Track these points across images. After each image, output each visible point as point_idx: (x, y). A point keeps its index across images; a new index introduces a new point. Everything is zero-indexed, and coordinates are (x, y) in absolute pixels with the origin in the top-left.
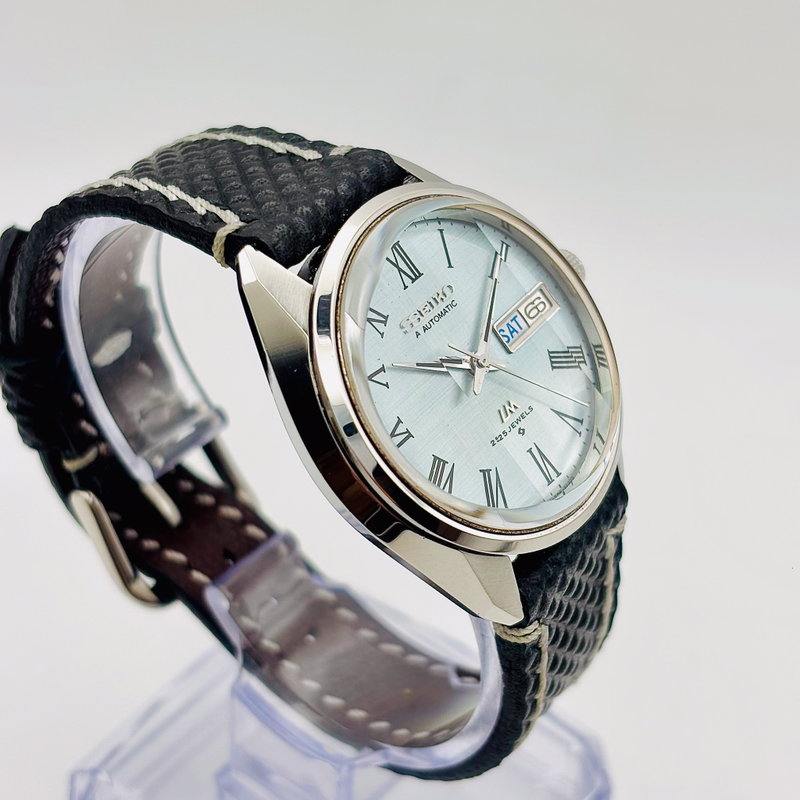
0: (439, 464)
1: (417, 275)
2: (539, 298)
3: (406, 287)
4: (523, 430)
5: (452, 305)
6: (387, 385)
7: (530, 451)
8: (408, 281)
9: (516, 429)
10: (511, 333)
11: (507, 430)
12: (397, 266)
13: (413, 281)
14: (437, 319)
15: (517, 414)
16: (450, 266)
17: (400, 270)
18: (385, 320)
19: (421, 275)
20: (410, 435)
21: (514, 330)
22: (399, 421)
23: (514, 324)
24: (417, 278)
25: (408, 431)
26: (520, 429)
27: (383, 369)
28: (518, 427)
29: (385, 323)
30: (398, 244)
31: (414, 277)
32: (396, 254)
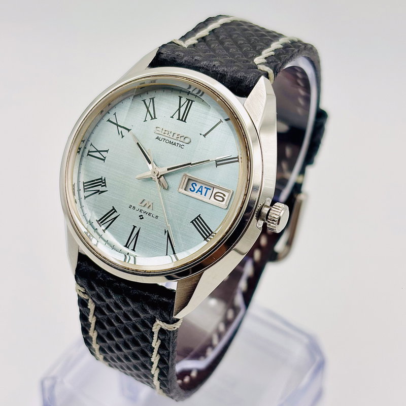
1: (183, 119)
3: (172, 117)
4: (143, 218)
5: (180, 146)
6: (123, 137)
7: (135, 227)
8: (176, 116)
9: (140, 214)
10: (198, 191)
11: (137, 209)
12: (180, 107)
13: (179, 119)
14: (167, 141)
15: (149, 211)
16: (205, 136)
17: (179, 109)
18: (154, 118)
19: (185, 121)
20: (104, 160)
21: (201, 192)
22: (107, 151)
23: (204, 190)
24: (182, 120)
25: (105, 158)
26: (142, 216)
27: (129, 130)
28: (142, 214)
29: (152, 119)
30: (192, 101)
31: (181, 119)
32: (186, 104)
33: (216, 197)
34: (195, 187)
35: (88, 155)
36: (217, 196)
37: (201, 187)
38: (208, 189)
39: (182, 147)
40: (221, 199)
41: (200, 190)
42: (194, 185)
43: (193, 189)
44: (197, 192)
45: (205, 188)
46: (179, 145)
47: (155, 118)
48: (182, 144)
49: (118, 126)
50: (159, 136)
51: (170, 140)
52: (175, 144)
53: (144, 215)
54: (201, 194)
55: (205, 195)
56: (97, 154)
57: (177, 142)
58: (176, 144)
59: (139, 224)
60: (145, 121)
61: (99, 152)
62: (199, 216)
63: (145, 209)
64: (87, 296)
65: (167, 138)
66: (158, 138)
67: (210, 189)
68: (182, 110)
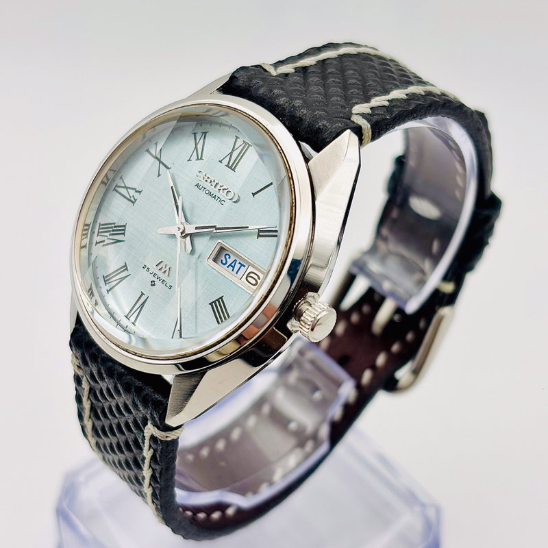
0: (121, 230)
1: (232, 167)
3: (220, 162)
4: (154, 285)
5: (221, 201)
6: (159, 176)
7: (143, 294)
8: (226, 162)
9: (153, 279)
10: (230, 265)
11: (151, 271)
12: (233, 150)
13: (227, 166)
14: (207, 192)
15: (163, 277)
16: (254, 194)
17: (231, 154)
18: (199, 158)
19: (234, 170)
21: (233, 267)
23: (238, 266)
24: (230, 168)
26: (154, 281)
28: (155, 279)
29: (198, 159)
30: (249, 145)
31: (230, 166)
32: (241, 147)
33: (249, 279)
34: (228, 259)
35: (115, 190)
36: (251, 277)
37: (235, 261)
38: (242, 265)
40: (254, 282)
41: (233, 265)
42: (227, 257)
43: (224, 262)
44: (228, 267)
45: (240, 263)
46: (219, 199)
47: (201, 159)
48: (223, 198)
50: (200, 183)
51: (211, 190)
52: (214, 197)
53: (157, 282)
54: (233, 270)
55: (237, 273)
56: (124, 191)
57: (218, 195)
58: (217, 198)
59: (148, 290)
60: (189, 160)
61: (127, 188)
62: (221, 298)
63: (160, 274)
64: (81, 371)
65: (208, 188)
67: (244, 266)
68: (235, 154)
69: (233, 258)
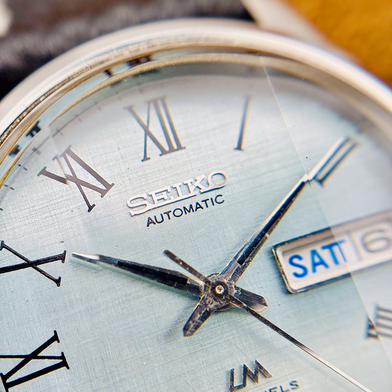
1: (174, 145)
2: (381, 231)
3: (146, 158)
5: (214, 201)
6: (58, 282)
8: (153, 150)
10: (315, 265)
12: (145, 128)
13: (164, 152)
14: (178, 213)
15: (263, 386)
16: (239, 148)
17: (148, 134)
19: (180, 147)
20: (64, 364)
21: (322, 262)
22: (55, 338)
23: (326, 255)
24: (172, 150)
25: (62, 357)
27: (62, 257)
29: (103, 193)
31: (167, 148)
32: (153, 113)
37: (314, 253)
39: (219, 199)
42: (296, 261)
43: (300, 271)
44: (314, 271)
46: (209, 202)
47: (109, 187)
48: (213, 195)
49: (34, 264)
50: (151, 215)
51: (180, 205)
52: (199, 207)
54: (327, 266)
56: (34, 366)
57: (199, 199)
58: (203, 204)
60: (90, 208)
61: (35, 355)
65: (171, 208)
66: (150, 222)
68: (156, 129)
69: (306, 254)
